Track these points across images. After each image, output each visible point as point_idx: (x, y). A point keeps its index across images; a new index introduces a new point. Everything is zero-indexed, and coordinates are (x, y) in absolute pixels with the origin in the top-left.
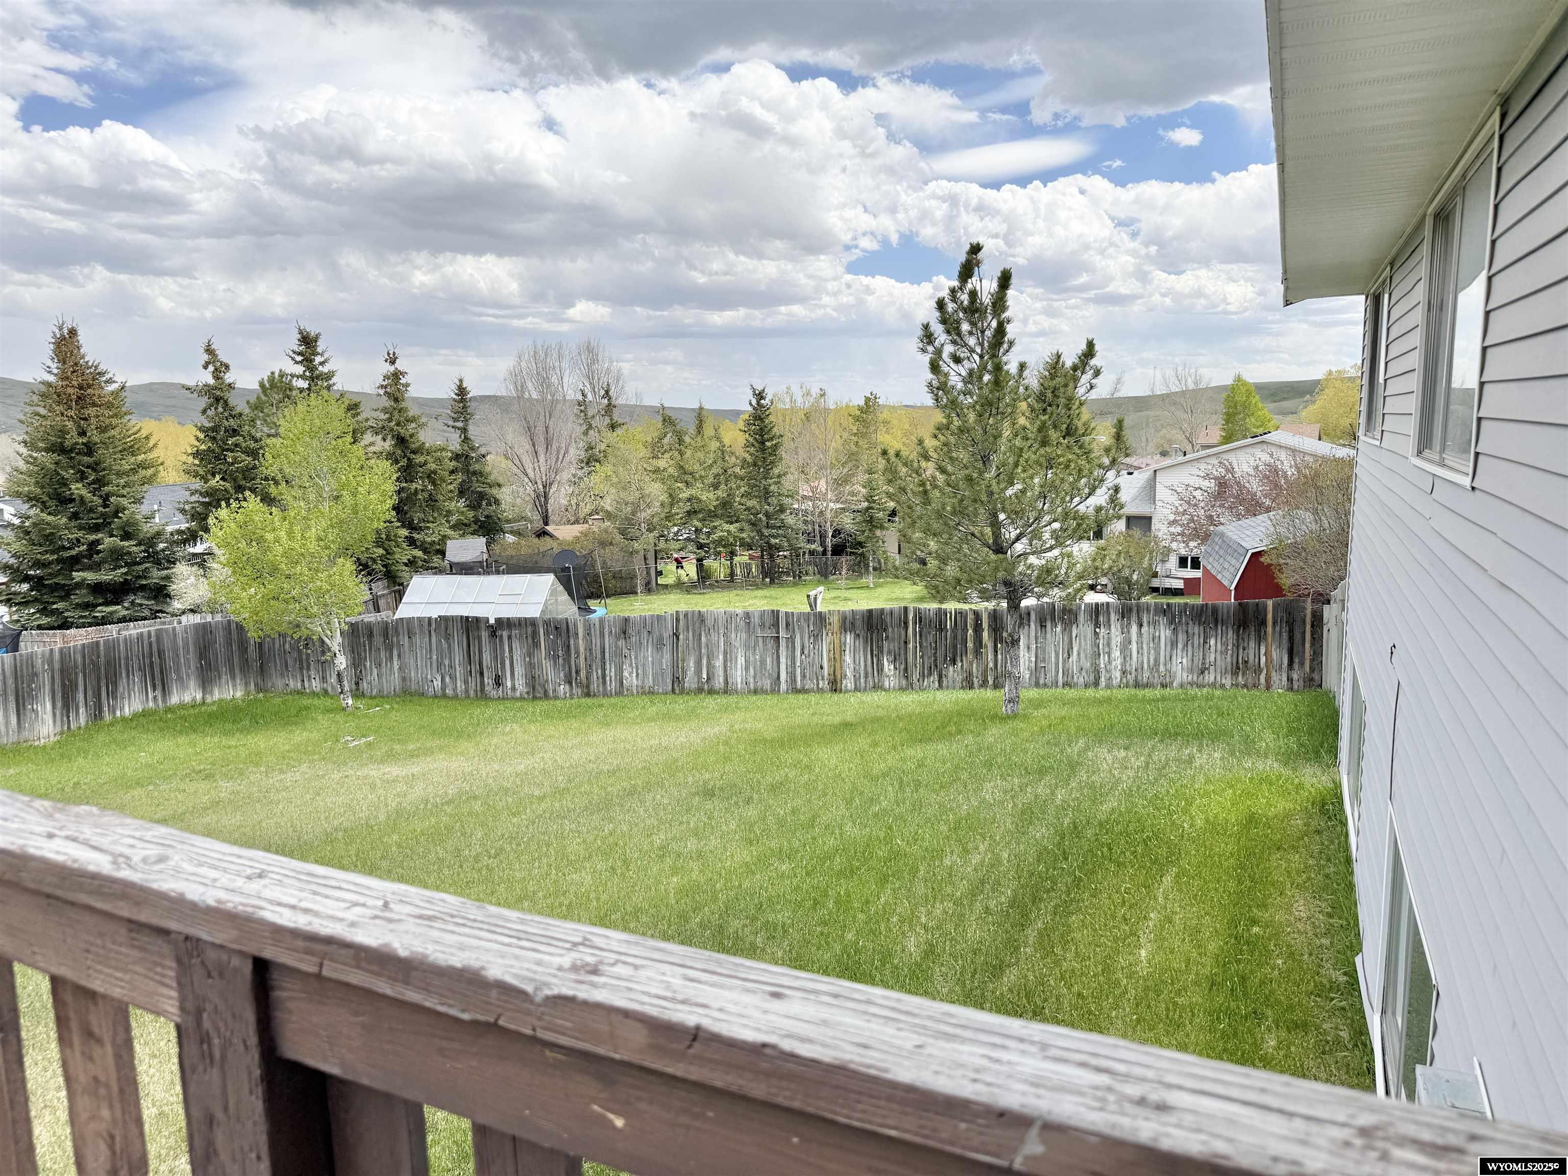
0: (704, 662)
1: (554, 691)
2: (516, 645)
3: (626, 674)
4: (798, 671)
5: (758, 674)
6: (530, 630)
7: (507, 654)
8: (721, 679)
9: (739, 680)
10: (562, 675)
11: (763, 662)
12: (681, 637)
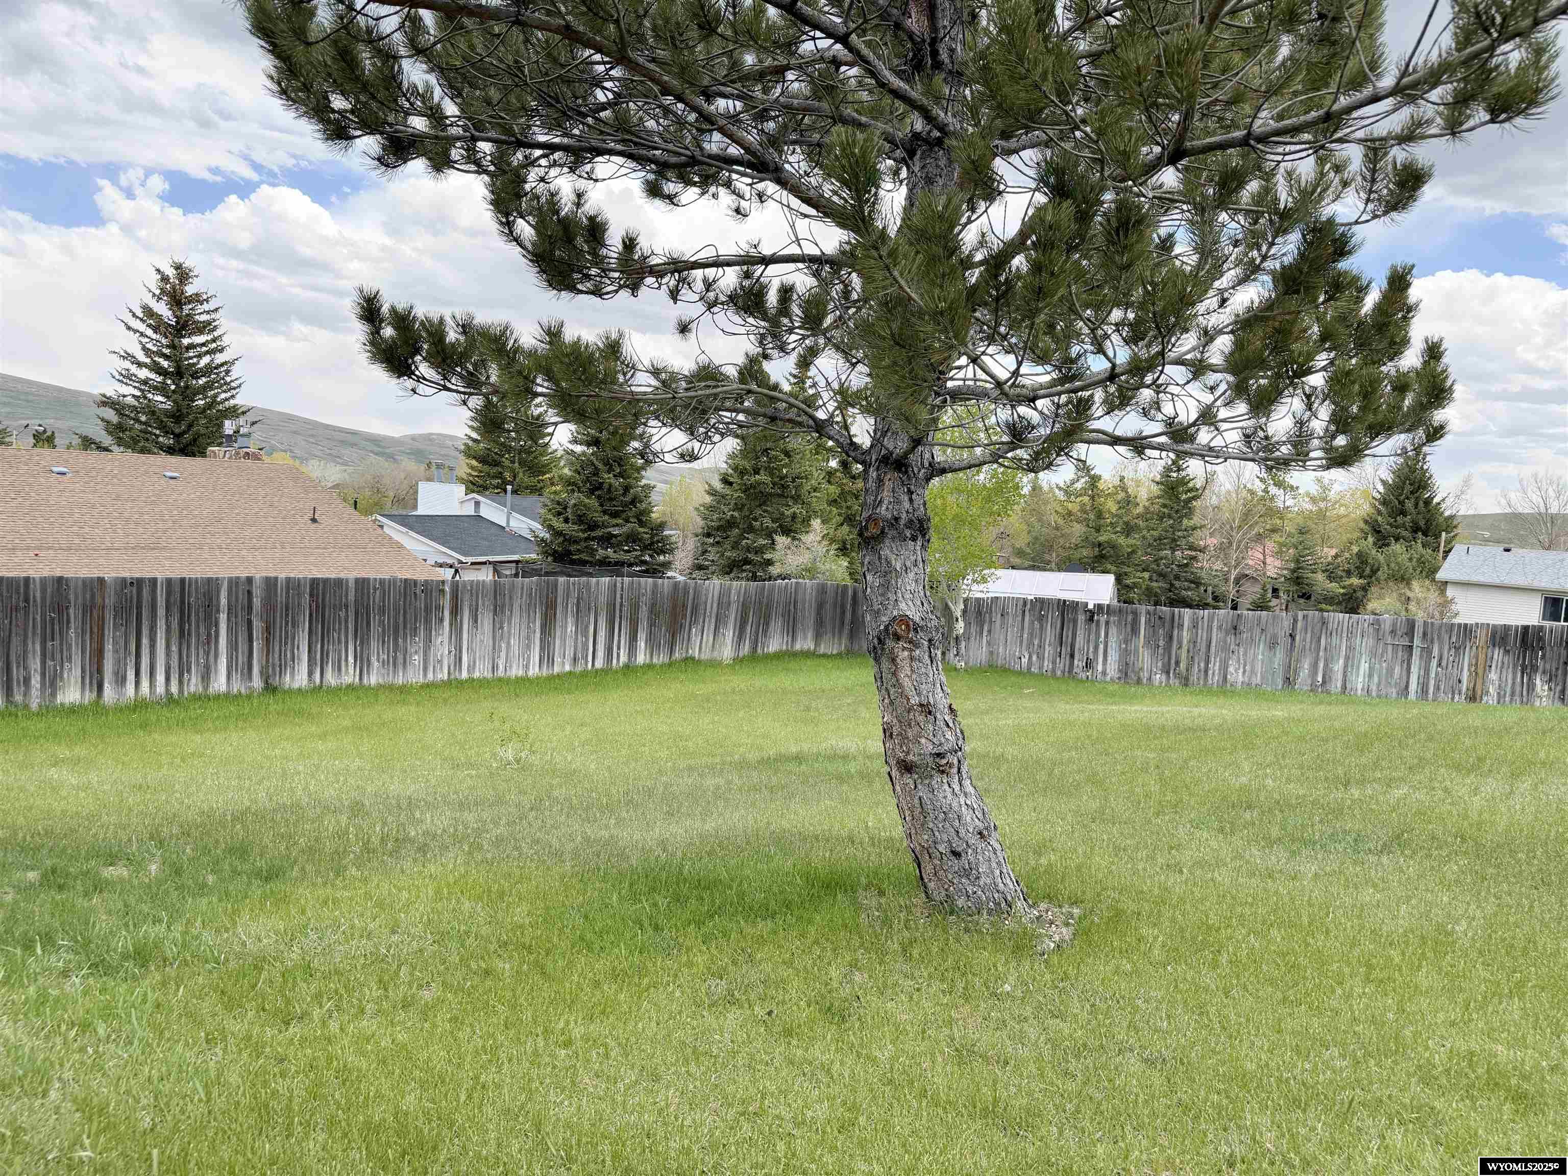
0: (1321, 665)
1: (1150, 679)
2: (1113, 630)
3: (1231, 669)
4: (1432, 682)
5: (1383, 682)
6: (1130, 618)
7: (1102, 639)
8: (1339, 685)
9: (1360, 686)
10: (1160, 664)
11: (1390, 671)
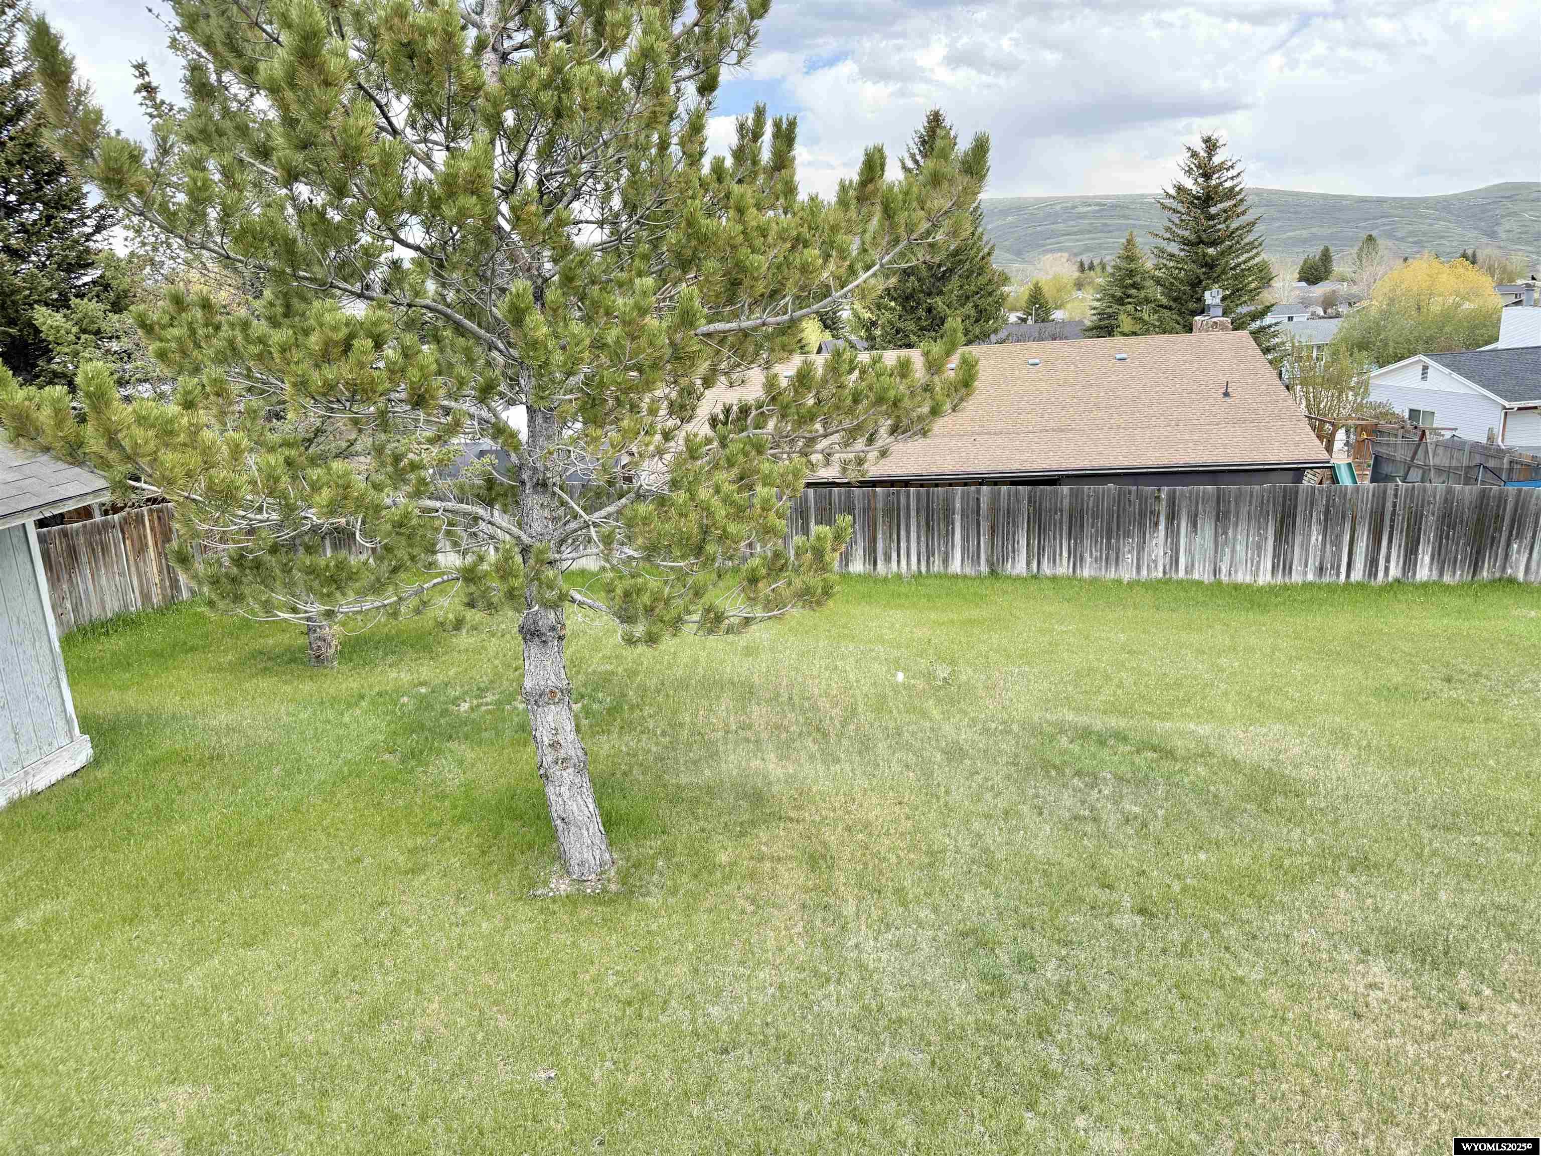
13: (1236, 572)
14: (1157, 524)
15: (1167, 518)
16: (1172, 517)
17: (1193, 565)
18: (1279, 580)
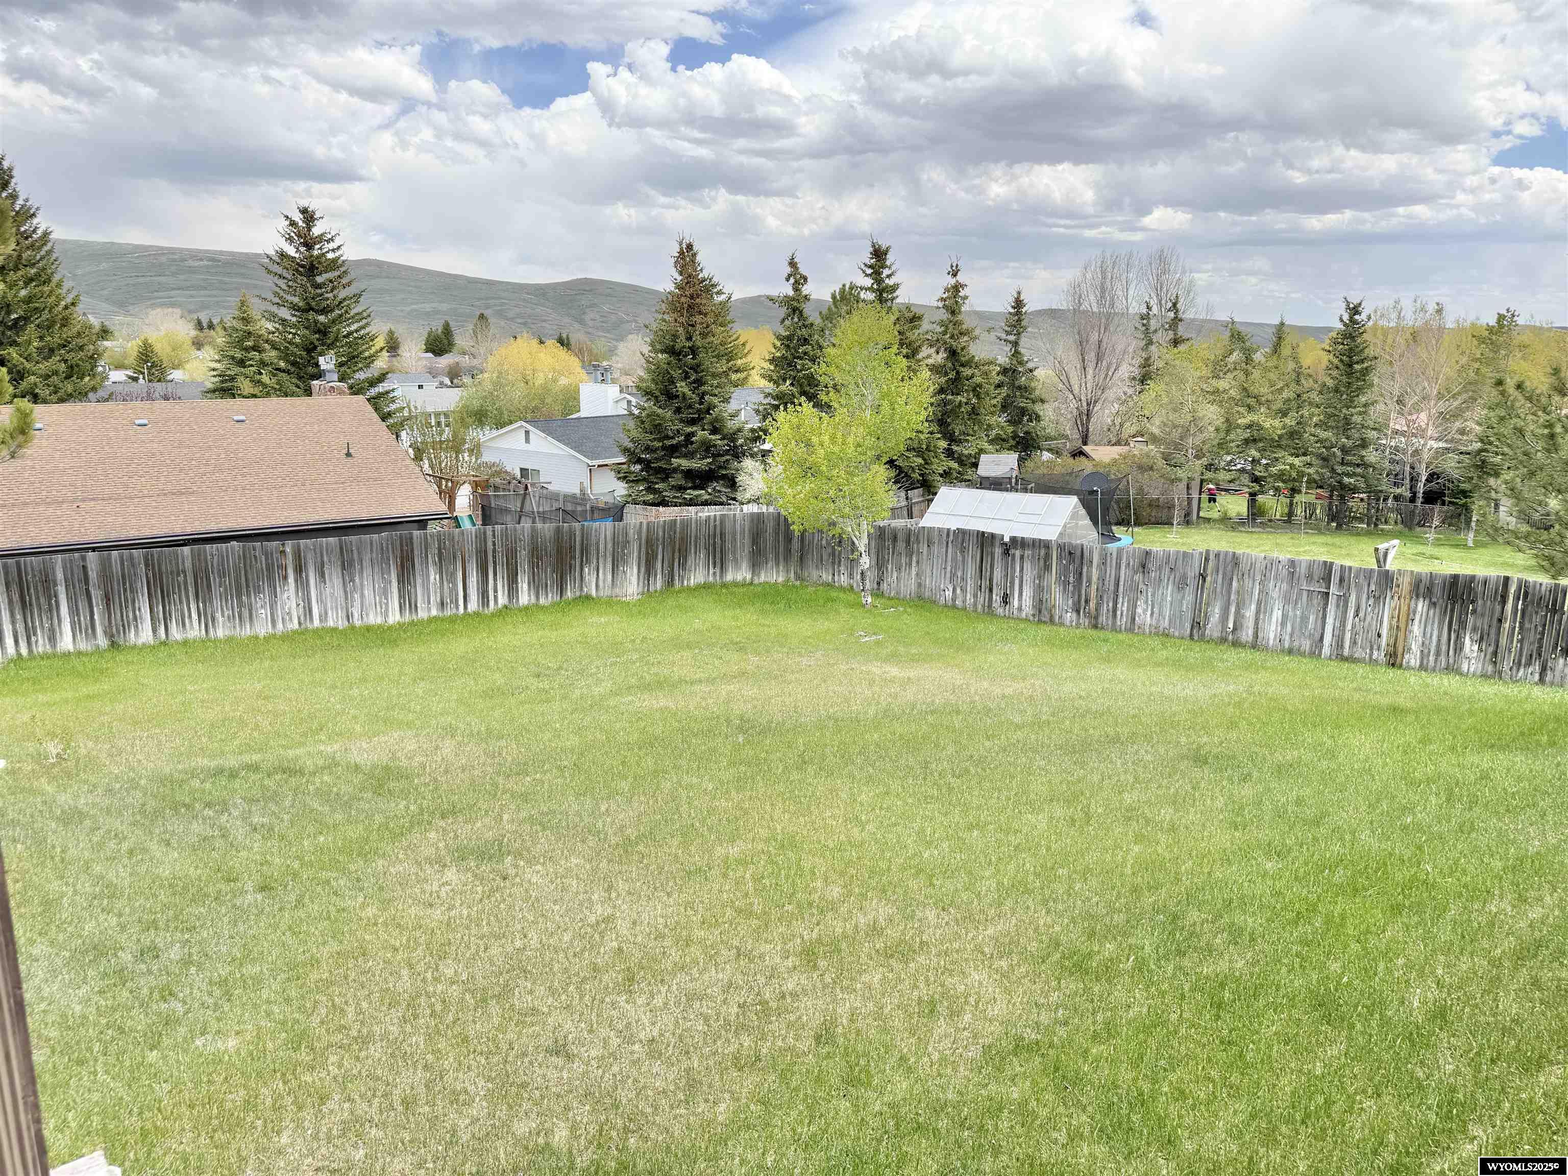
0: (1233, 609)
1: (1060, 617)
2: (1027, 565)
3: (1139, 610)
4: (1348, 636)
5: (1297, 632)
6: (1043, 552)
7: (1017, 574)
8: (1251, 632)
9: (1272, 636)
10: (1070, 602)
11: (1304, 619)
12: (1208, 579)
13: (367, 615)
14: (285, 578)
15: (295, 571)
16: (299, 569)
17: (326, 614)
18: (407, 617)
